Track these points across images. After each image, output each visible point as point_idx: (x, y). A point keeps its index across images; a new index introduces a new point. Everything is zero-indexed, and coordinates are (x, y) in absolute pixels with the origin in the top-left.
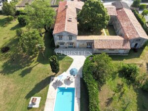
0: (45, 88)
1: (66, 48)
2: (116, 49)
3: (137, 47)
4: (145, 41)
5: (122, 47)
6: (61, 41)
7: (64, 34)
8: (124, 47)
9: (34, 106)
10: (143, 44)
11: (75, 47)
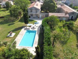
0: (19, 30)
1: (34, 18)
2: (61, 17)
3: (73, 18)
4: (77, 14)
5: (64, 16)
6: (31, 13)
7: (33, 8)
8: (65, 16)
9: (10, 36)
10: (76, 16)
11: (39, 17)
